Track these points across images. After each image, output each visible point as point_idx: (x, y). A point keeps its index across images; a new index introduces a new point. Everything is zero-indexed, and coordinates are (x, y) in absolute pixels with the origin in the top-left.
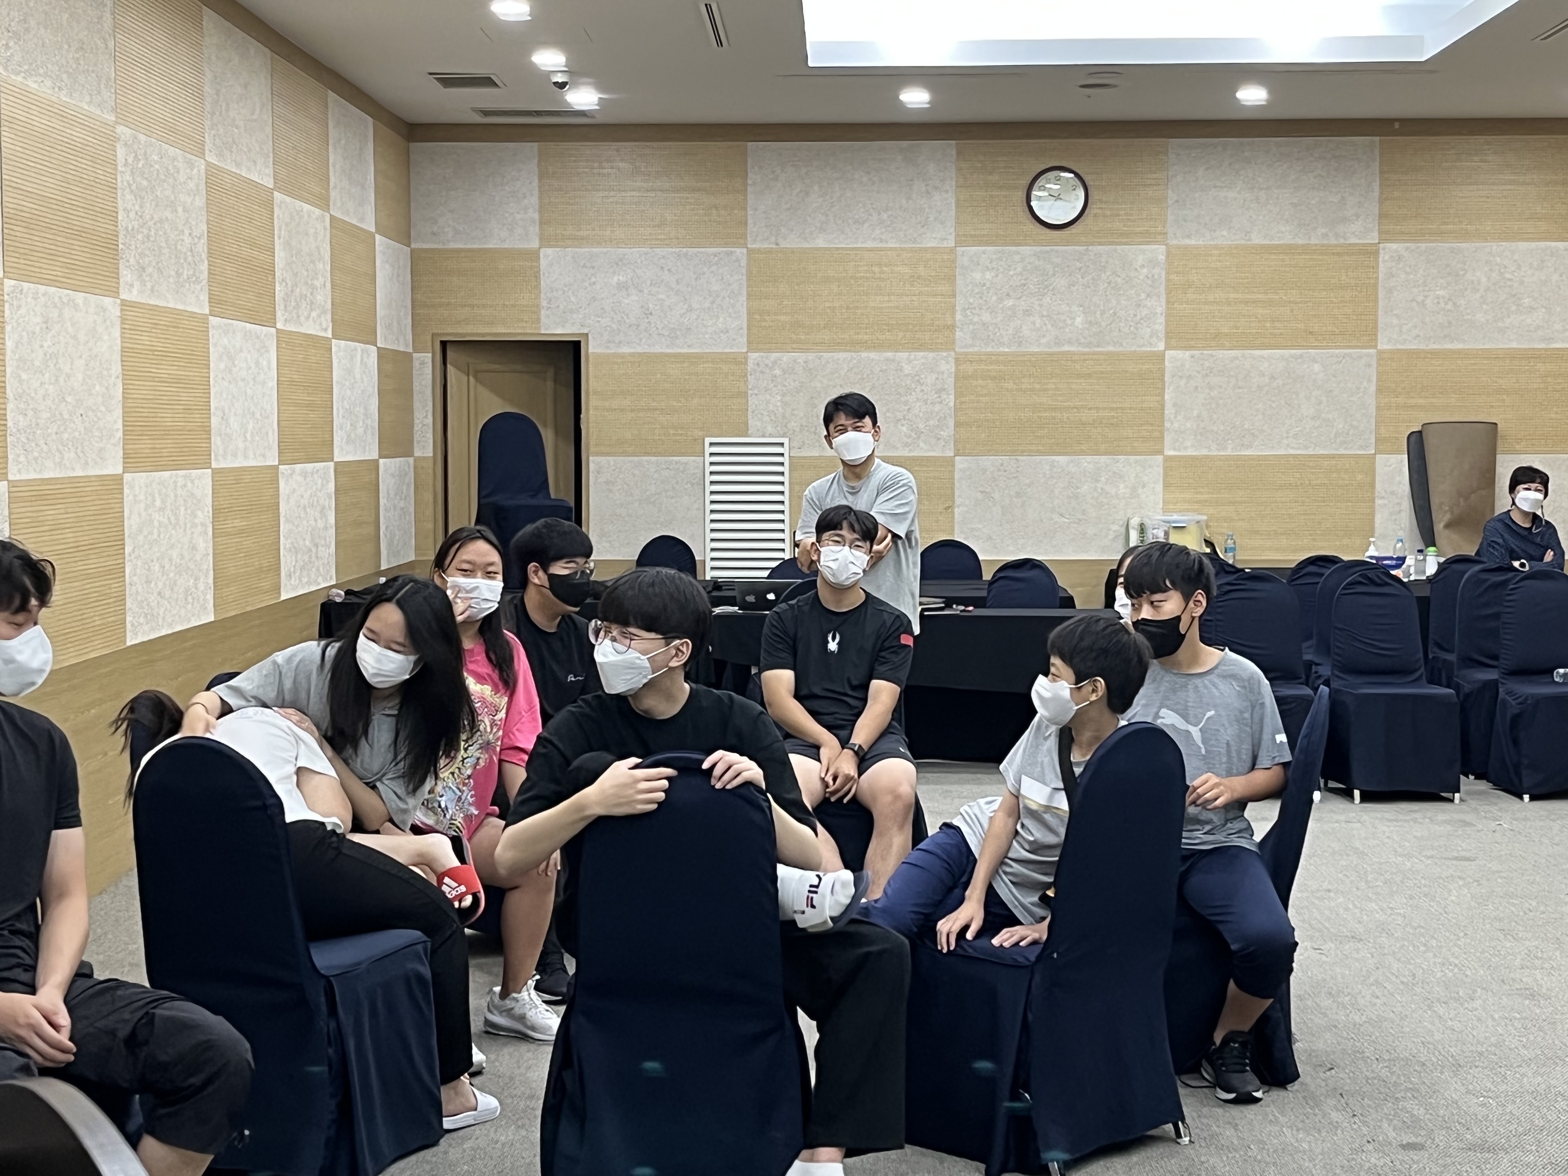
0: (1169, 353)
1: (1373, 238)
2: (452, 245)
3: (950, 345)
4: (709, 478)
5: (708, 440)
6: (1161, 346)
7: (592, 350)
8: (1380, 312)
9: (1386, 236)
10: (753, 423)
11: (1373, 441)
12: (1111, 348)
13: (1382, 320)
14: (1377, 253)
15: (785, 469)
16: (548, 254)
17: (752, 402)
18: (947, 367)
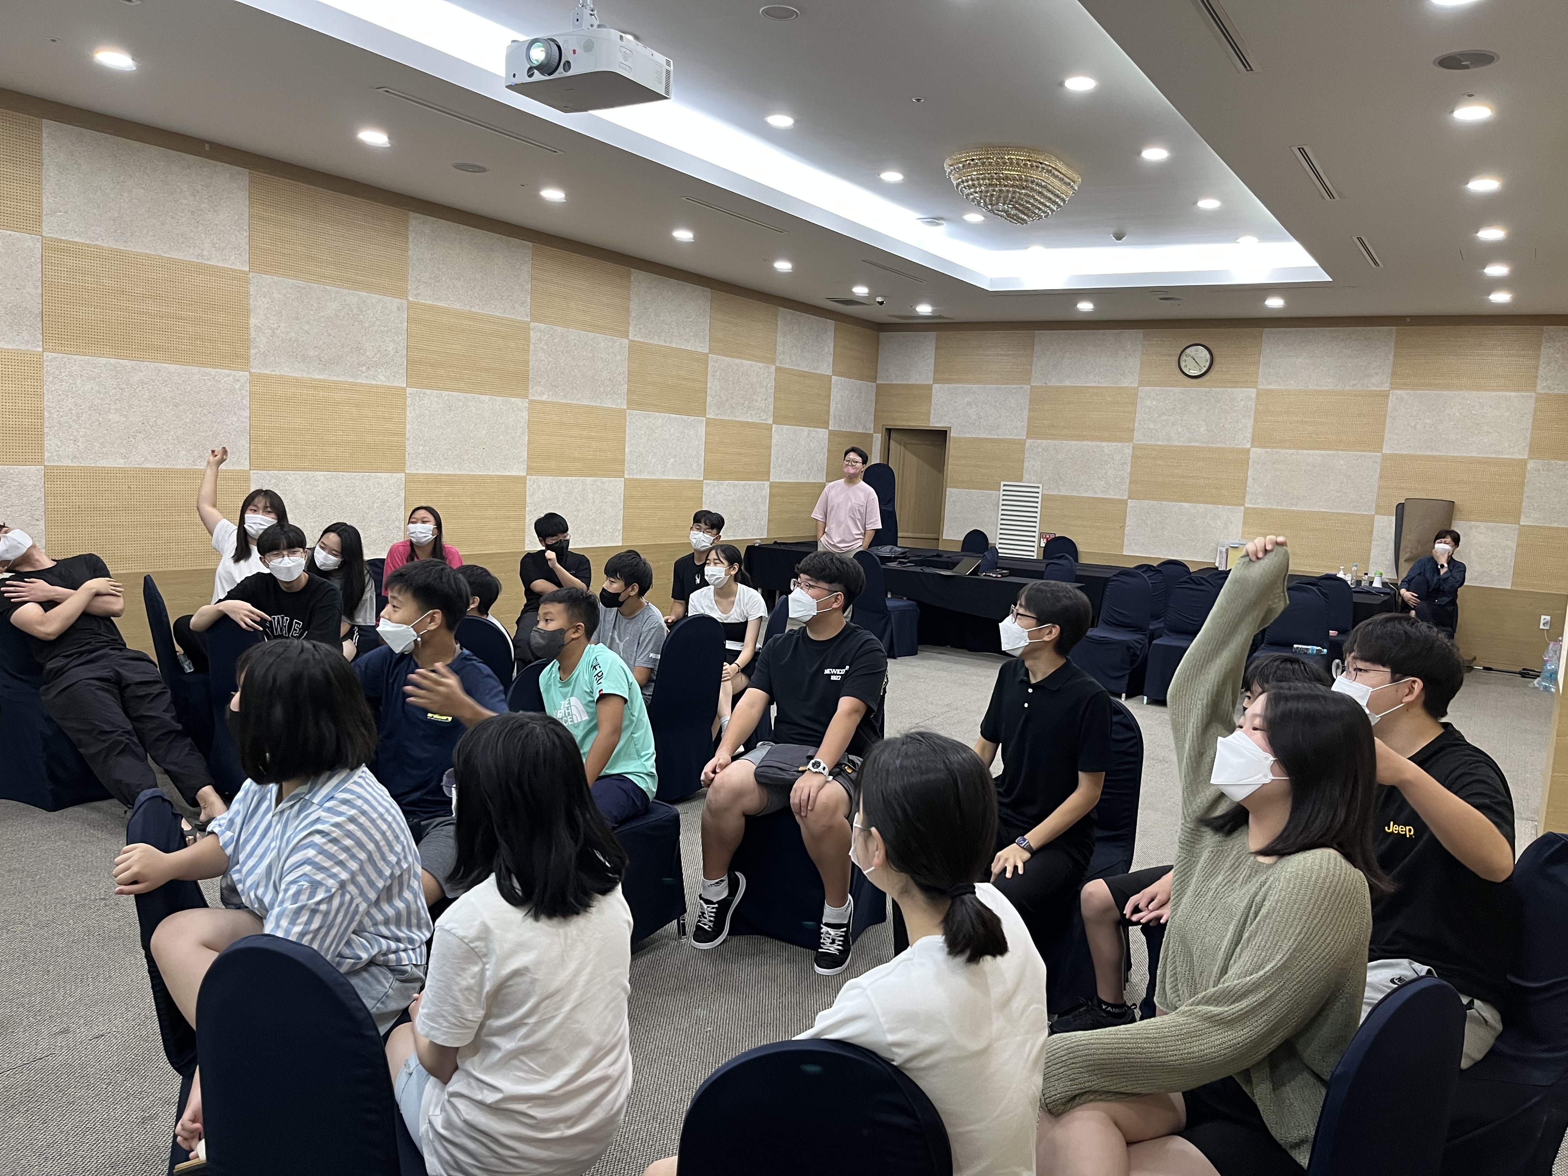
0: (1253, 450)
1: (1386, 387)
2: (894, 382)
3: (1131, 440)
4: (1002, 502)
5: (1003, 483)
6: (1249, 446)
7: (953, 434)
8: (1386, 431)
9: (1394, 386)
10: (1026, 476)
11: (1374, 507)
12: (1219, 445)
13: (1387, 435)
14: (1388, 396)
15: (1039, 500)
16: (936, 387)
17: (1026, 464)
18: (1128, 451)
